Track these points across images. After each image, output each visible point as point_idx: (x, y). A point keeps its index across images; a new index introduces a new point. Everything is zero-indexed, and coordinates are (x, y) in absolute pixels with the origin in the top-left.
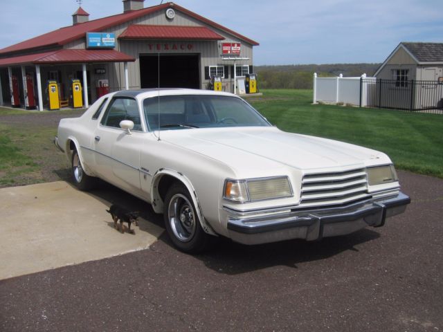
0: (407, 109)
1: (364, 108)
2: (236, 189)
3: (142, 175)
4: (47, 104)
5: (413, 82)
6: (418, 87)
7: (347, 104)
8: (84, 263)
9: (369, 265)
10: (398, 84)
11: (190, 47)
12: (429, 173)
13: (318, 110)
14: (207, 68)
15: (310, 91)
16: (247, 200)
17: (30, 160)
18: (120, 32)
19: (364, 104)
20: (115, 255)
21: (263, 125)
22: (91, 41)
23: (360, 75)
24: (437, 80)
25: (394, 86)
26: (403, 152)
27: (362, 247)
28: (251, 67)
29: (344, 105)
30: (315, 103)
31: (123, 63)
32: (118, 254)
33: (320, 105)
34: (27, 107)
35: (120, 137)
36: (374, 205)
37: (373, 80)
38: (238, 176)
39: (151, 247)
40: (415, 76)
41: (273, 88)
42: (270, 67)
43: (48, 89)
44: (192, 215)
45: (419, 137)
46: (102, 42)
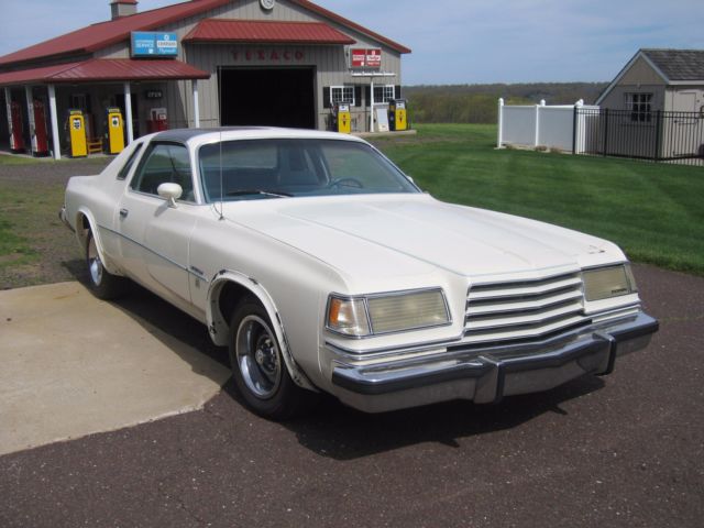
0: (649, 158)
1: (581, 157)
2: (348, 312)
3: (193, 279)
4: (66, 148)
5: (660, 115)
6: (667, 122)
7: (552, 149)
8: (86, 437)
9: (585, 443)
10: (634, 117)
11: (299, 55)
12: (687, 268)
13: (506, 159)
14: (326, 90)
15: (493, 127)
16: (367, 332)
17: (25, 244)
18: (185, 31)
19: (581, 148)
20: (141, 422)
21: (405, 190)
22: (138, 46)
23: (573, 101)
24: (698, 110)
25: (627, 120)
26: (643, 231)
27: (573, 406)
28: (398, 88)
29: (548, 151)
30: (500, 146)
31: (190, 81)
32: (147, 420)
33: (509, 150)
34: (35, 153)
35: (160, 211)
36: (595, 336)
37: (595, 109)
38: (353, 289)
39: (206, 405)
40: (663, 104)
41: (435, 122)
42: (430, 88)
43: (69, 124)
44: (274, 353)
45: (669, 206)
46: (155, 48)
